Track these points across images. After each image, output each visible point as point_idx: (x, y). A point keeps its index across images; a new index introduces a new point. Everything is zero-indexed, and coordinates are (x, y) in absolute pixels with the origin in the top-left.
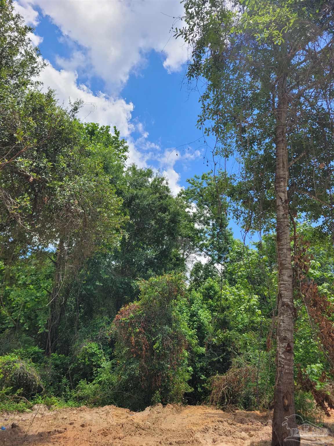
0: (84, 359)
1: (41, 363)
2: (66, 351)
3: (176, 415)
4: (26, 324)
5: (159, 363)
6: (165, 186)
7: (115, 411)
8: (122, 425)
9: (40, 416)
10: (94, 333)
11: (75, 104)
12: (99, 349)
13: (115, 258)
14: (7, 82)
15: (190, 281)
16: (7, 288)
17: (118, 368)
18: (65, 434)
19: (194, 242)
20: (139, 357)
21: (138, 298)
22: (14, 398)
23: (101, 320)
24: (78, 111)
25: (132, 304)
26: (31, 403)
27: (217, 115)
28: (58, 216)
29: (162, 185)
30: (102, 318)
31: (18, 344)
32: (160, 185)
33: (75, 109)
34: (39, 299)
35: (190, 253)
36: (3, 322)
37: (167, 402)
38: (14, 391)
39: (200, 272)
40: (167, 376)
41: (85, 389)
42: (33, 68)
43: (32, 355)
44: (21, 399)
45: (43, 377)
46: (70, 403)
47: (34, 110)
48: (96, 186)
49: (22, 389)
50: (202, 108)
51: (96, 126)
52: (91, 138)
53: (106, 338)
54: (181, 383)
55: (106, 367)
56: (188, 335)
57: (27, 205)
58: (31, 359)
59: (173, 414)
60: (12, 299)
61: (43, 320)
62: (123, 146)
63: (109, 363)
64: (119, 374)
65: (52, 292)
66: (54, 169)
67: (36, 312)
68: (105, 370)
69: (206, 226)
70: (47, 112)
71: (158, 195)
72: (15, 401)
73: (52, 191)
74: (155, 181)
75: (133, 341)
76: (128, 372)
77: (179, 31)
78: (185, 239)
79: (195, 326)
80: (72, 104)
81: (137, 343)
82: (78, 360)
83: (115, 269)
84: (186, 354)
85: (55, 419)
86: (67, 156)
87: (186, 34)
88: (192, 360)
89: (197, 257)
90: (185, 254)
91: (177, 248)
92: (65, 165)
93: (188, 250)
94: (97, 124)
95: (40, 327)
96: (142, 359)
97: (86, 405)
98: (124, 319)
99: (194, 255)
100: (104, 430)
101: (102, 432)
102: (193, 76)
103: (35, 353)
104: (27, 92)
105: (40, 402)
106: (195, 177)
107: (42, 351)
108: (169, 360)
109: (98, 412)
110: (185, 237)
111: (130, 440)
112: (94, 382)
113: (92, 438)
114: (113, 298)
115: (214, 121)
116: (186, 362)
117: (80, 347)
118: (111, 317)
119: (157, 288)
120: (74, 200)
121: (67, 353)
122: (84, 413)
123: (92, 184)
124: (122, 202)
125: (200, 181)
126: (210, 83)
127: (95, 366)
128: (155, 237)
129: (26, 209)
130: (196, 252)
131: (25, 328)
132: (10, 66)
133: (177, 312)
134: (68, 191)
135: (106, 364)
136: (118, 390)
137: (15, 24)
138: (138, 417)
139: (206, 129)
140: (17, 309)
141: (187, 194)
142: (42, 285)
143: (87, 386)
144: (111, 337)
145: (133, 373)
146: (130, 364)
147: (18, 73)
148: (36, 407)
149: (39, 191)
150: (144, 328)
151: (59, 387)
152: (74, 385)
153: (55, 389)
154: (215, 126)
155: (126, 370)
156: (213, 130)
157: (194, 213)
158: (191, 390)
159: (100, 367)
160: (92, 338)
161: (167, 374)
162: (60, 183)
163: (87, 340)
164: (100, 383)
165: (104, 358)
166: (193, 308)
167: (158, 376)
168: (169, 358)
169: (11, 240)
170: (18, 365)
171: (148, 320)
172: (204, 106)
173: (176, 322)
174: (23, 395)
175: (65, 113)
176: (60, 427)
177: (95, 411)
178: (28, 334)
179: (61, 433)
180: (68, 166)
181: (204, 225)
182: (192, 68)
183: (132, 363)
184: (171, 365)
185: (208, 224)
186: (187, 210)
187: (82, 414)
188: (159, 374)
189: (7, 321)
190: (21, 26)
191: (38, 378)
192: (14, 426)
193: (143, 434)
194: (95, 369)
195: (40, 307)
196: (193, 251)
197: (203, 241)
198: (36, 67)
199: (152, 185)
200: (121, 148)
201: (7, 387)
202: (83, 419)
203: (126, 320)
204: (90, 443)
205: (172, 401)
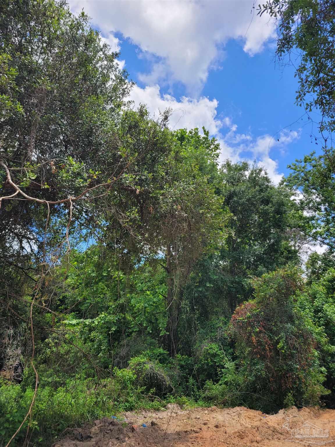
0: (207, 360)
1: (167, 364)
2: (188, 352)
3: (315, 420)
4: (149, 328)
5: (287, 365)
6: (264, 177)
7: (246, 413)
8: (258, 428)
9: (175, 415)
10: (213, 334)
11: (165, 113)
12: (220, 349)
13: (222, 258)
14: (104, 108)
15: (307, 274)
16: (128, 295)
17: (242, 368)
18: (201, 434)
19: (305, 232)
20: (263, 358)
21: (252, 296)
22: (148, 397)
23: (218, 321)
24: (168, 119)
25: (247, 303)
26: (164, 402)
27: (319, 85)
28: (164, 223)
29: (260, 176)
30: (218, 318)
31: (144, 346)
32: (258, 177)
33: (166, 118)
34: (156, 303)
35: (303, 244)
36: (129, 326)
37: (301, 405)
38: (148, 390)
39: (317, 263)
40: (298, 378)
41: (212, 389)
42: (123, 90)
43: (158, 356)
44: (155, 398)
45: (171, 377)
46: (201, 403)
47: (130, 128)
48: (196, 188)
49: (154, 388)
50: (299, 82)
51: (184, 132)
52: (181, 143)
53: (225, 339)
54: (315, 385)
55: (230, 368)
56: (315, 332)
57: (135, 217)
58: (158, 360)
59: (312, 419)
60: (134, 306)
61: (163, 323)
62: (214, 144)
63: (233, 364)
64: (244, 375)
65: (167, 296)
66: (154, 179)
67: (155, 316)
68: (229, 371)
69: (317, 212)
70: (142, 127)
71: (257, 188)
72: (149, 400)
73: (156, 200)
74: (252, 174)
75: (254, 341)
76: (254, 373)
77: (262, 7)
78: (294, 229)
79: (321, 322)
80: (162, 114)
81: (259, 342)
82: (201, 361)
83: (224, 269)
84: (316, 354)
85: (189, 418)
86: (164, 165)
87: (271, 8)
88: (324, 360)
89: (311, 247)
90: (296, 245)
91: (287, 239)
92: (164, 173)
93: (299, 241)
94: (185, 129)
95: (161, 330)
96: (267, 359)
97: (216, 405)
98: (241, 318)
99: (306, 245)
100: (239, 432)
101: (238, 434)
102: (284, 52)
103: (161, 354)
104: (121, 113)
105: (172, 401)
106: (297, 161)
107: (167, 352)
108: (297, 360)
109: (229, 413)
110: (294, 227)
111: (269, 445)
112: (220, 382)
113: (229, 440)
114: (226, 298)
115: (316, 93)
116: (317, 362)
117: (201, 348)
118: (228, 318)
119: (271, 284)
120: (177, 205)
121: (190, 354)
122: (215, 414)
123: (192, 187)
124: (224, 200)
125: (303, 164)
126: (305, 53)
127: (218, 366)
128: (261, 232)
129: (135, 220)
130: (309, 241)
131: (149, 332)
132: (104, 93)
133: (298, 308)
134: (170, 198)
135: (230, 365)
136: (246, 391)
137: (103, 53)
138: (272, 420)
139: (307, 104)
140: (139, 314)
141: (289, 181)
142: (157, 290)
143: (214, 387)
144: (230, 338)
145: (259, 374)
146: (255, 364)
147: (112, 97)
148: (169, 406)
149: (144, 202)
150: (263, 327)
151: (187, 387)
152: (201, 386)
153: (183, 389)
154: (318, 98)
155: (251, 371)
156: (316, 103)
157: (301, 200)
158: (327, 392)
159: (224, 368)
160: (211, 339)
161: (297, 375)
162: (162, 191)
163: (206, 340)
164: (226, 383)
165: (226, 359)
166: (316, 304)
167: (287, 377)
168: (296, 358)
169: (126, 251)
170: (148, 366)
171: (267, 318)
172: (302, 79)
173: (298, 319)
174: (156, 394)
175: (157, 125)
176: (195, 427)
177: (226, 412)
178: (151, 337)
179: (197, 433)
180: (167, 173)
181: (315, 211)
182: (282, 42)
183: (257, 363)
184: (301, 366)
185: (319, 210)
186: (292, 198)
187: (214, 415)
188: (288, 375)
189: (132, 326)
190: (109, 54)
191: (167, 378)
192: (153, 424)
193: (282, 439)
194: (219, 369)
195: (158, 311)
196: (305, 242)
197: (316, 229)
198: (126, 88)
199: (249, 178)
200: (212, 146)
201: (141, 386)
202: (215, 419)
203: (243, 319)
204: (228, 445)
205: (307, 403)
